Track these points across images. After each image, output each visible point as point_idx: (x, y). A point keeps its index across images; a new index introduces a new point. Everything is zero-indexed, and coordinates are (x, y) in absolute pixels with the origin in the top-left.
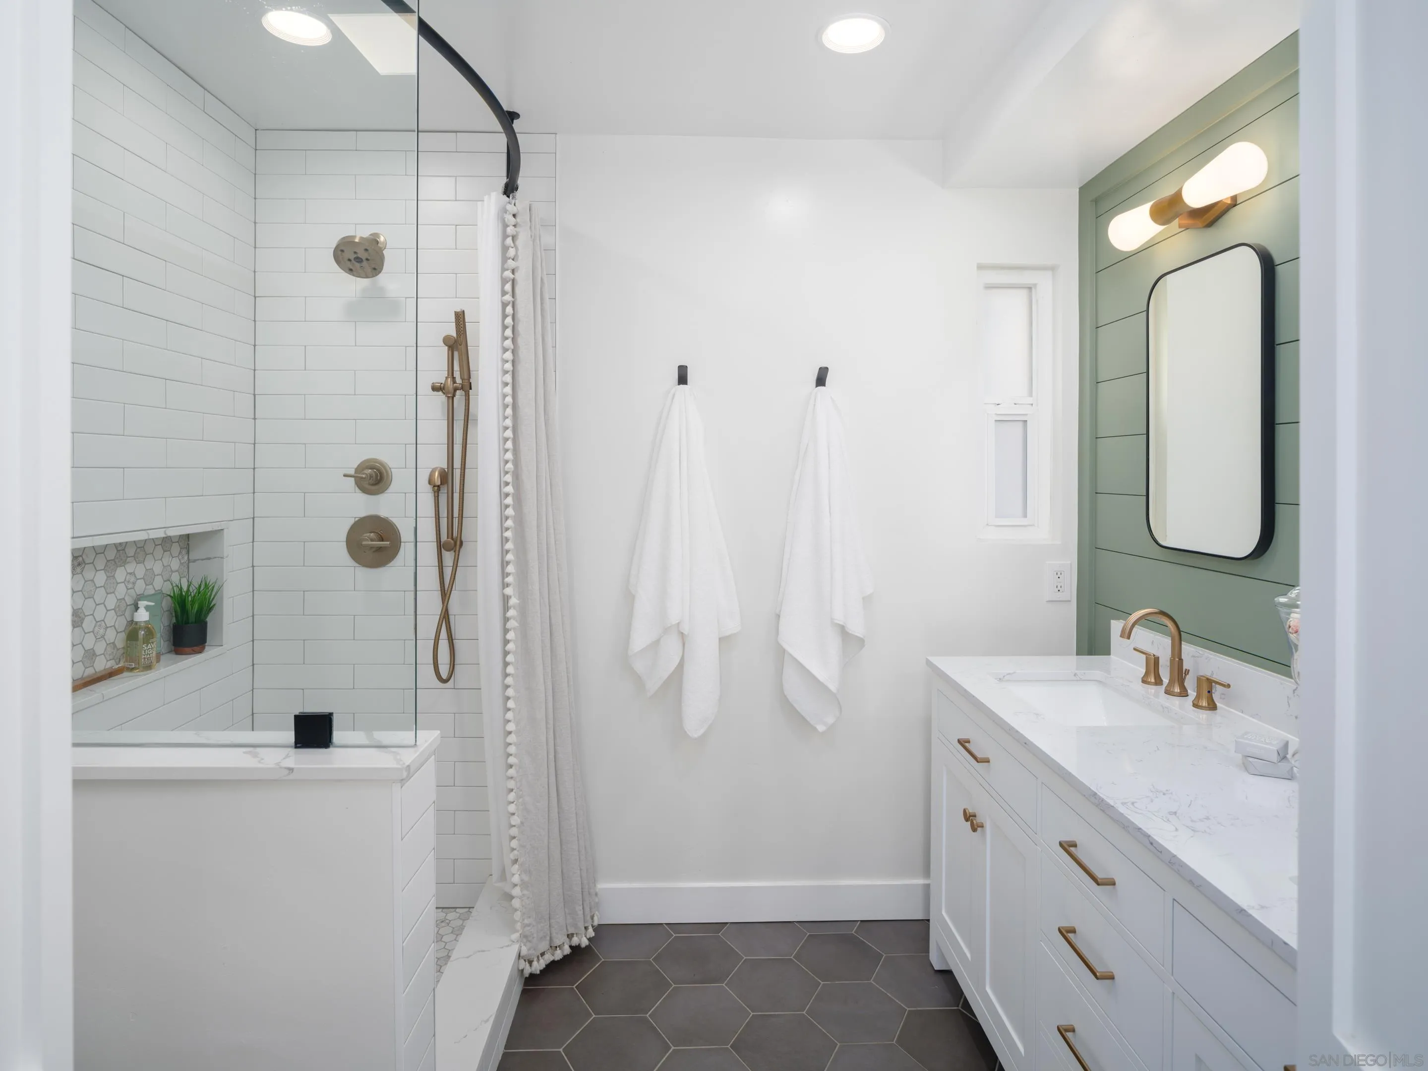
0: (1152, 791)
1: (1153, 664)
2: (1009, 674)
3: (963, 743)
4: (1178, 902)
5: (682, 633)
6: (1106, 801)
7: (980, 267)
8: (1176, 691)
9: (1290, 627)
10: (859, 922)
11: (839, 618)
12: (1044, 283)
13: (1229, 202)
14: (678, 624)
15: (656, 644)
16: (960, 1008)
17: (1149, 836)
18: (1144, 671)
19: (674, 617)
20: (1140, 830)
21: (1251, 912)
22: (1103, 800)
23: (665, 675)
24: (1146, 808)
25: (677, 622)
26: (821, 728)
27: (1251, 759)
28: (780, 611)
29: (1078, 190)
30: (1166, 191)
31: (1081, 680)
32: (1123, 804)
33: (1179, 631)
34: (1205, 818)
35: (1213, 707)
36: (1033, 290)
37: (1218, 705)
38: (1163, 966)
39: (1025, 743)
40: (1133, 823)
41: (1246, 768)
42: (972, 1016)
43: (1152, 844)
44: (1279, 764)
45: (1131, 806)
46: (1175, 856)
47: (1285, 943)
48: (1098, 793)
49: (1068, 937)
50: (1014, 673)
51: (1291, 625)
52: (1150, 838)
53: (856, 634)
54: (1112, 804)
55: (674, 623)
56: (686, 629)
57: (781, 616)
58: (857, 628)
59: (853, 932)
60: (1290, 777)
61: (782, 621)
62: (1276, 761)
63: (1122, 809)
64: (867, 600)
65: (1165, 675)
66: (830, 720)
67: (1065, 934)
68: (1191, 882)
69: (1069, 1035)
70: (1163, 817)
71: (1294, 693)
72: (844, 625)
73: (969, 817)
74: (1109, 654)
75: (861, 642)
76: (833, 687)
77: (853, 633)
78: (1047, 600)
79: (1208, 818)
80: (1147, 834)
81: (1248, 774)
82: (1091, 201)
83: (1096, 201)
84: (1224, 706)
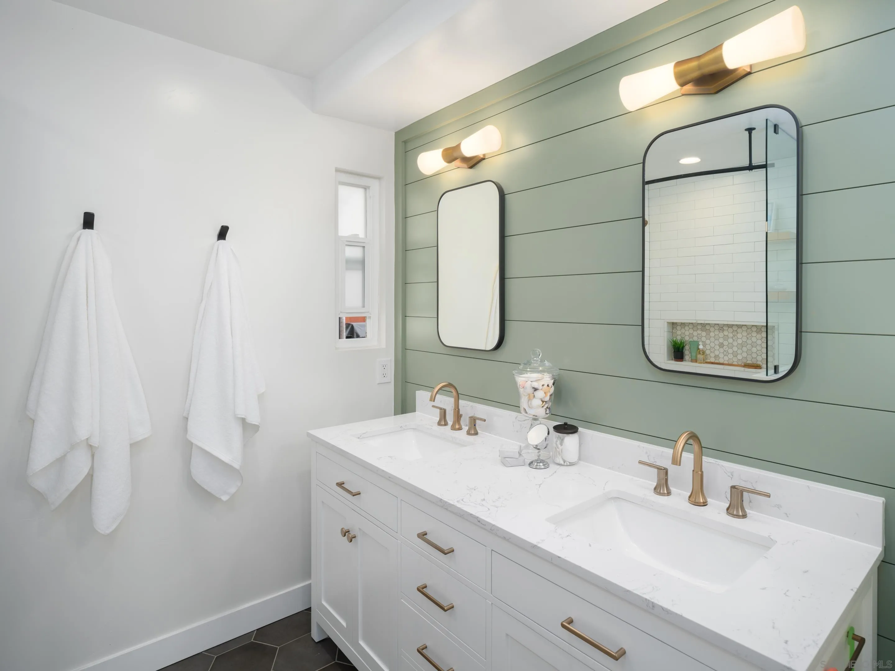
0: (468, 490)
1: (443, 413)
2: (364, 433)
3: (340, 485)
4: (494, 551)
5: (91, 446)
6: (448, 503)
7: (338, 170)
8: (457, 427)
9: (520, 385)
10: (256, 631)
11: (241, 413)
12: (374, 185)
13: (482, 156)
14: (87, 439)
15: (61, 461)
16: (336, 661)
17: (478, 517)
18: (438, 419)
19: (83, 433)
20: (472, 515)
21: (539, 545)
22: (446, 502)
23: (73, 486)
24: (470, 501)
25: (87, 437)
26: (225, 498)
27: (507, 459)
28: (188, 414)
29: (394, 133)
30: (450, 143)
31: (404, 430)
32: (458, 501)
33: (458, 394)
34: (498, 498)
35: (476, 434)
36: (368, 190)
37: (479, 431)
38: (486, 590)
39: (390, 477)
40: (466, 512)
41: (504, 464)
42: (350, 664)
43: (479, 521)
44: (520, 458)
45: (462, 502)
46: (494, 525)
47: (559, 557)
48: (443, 499)
49: (424, 592)
50: (367, 432)
51: (520, 384)
52: (478, 519)
53: (253, 423)
54: (453, 504)
55: (83, 439)
56: (95, 442)
57: (189, 419)
58: (254, 419)
59: (252, 640)
60: (523, 464)
61: (190, 423)
62: (518, 457)
63: (459, 505)
64: (261, 397)
65: (450, 419)
66: (233, 490)
67: (421, 590)
68: (504, 538)
69: (424, 651)
70: (479, 504)
71: (516, 419)
72: (246, 418)
73: (345, 533)
74: (415, 411)
75: (256, 428)
76: (236, 465)
77: (251, 423)
78: (378, 383)
79: (499, 498)
80: (476, 516)
81: (506, 467)
82: (403, 142)
83: (405, 142)
84: (481, 432)
